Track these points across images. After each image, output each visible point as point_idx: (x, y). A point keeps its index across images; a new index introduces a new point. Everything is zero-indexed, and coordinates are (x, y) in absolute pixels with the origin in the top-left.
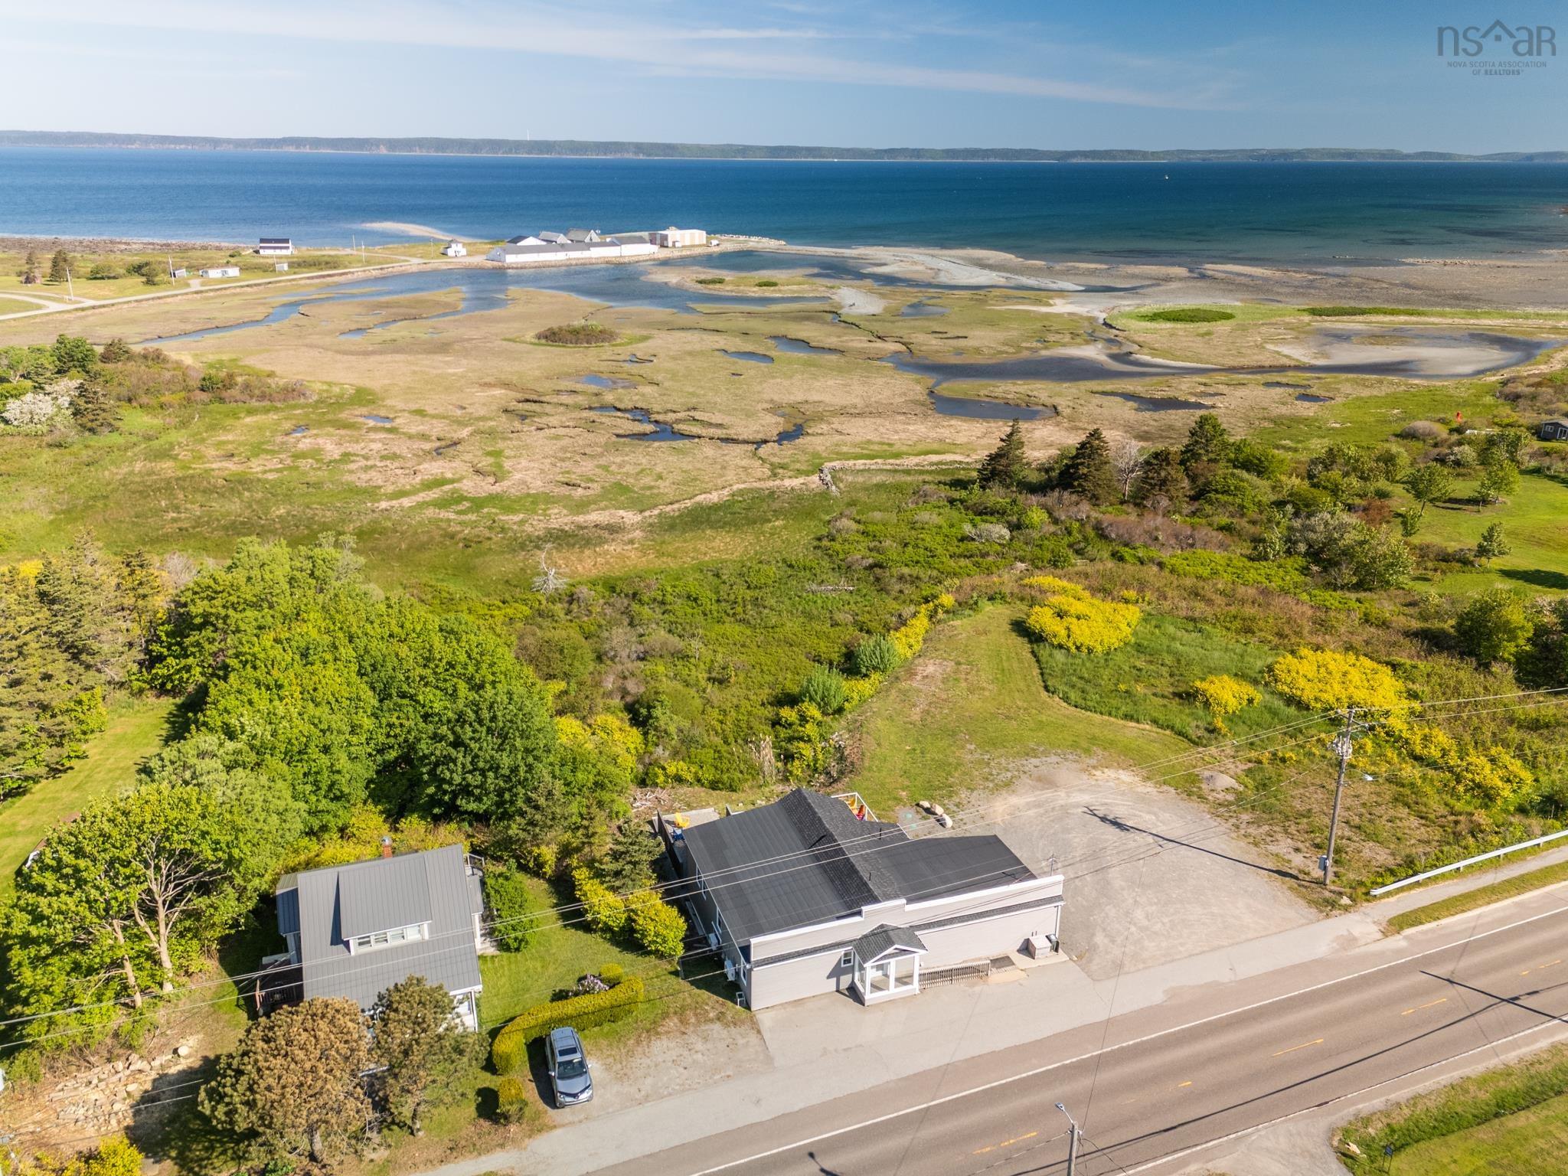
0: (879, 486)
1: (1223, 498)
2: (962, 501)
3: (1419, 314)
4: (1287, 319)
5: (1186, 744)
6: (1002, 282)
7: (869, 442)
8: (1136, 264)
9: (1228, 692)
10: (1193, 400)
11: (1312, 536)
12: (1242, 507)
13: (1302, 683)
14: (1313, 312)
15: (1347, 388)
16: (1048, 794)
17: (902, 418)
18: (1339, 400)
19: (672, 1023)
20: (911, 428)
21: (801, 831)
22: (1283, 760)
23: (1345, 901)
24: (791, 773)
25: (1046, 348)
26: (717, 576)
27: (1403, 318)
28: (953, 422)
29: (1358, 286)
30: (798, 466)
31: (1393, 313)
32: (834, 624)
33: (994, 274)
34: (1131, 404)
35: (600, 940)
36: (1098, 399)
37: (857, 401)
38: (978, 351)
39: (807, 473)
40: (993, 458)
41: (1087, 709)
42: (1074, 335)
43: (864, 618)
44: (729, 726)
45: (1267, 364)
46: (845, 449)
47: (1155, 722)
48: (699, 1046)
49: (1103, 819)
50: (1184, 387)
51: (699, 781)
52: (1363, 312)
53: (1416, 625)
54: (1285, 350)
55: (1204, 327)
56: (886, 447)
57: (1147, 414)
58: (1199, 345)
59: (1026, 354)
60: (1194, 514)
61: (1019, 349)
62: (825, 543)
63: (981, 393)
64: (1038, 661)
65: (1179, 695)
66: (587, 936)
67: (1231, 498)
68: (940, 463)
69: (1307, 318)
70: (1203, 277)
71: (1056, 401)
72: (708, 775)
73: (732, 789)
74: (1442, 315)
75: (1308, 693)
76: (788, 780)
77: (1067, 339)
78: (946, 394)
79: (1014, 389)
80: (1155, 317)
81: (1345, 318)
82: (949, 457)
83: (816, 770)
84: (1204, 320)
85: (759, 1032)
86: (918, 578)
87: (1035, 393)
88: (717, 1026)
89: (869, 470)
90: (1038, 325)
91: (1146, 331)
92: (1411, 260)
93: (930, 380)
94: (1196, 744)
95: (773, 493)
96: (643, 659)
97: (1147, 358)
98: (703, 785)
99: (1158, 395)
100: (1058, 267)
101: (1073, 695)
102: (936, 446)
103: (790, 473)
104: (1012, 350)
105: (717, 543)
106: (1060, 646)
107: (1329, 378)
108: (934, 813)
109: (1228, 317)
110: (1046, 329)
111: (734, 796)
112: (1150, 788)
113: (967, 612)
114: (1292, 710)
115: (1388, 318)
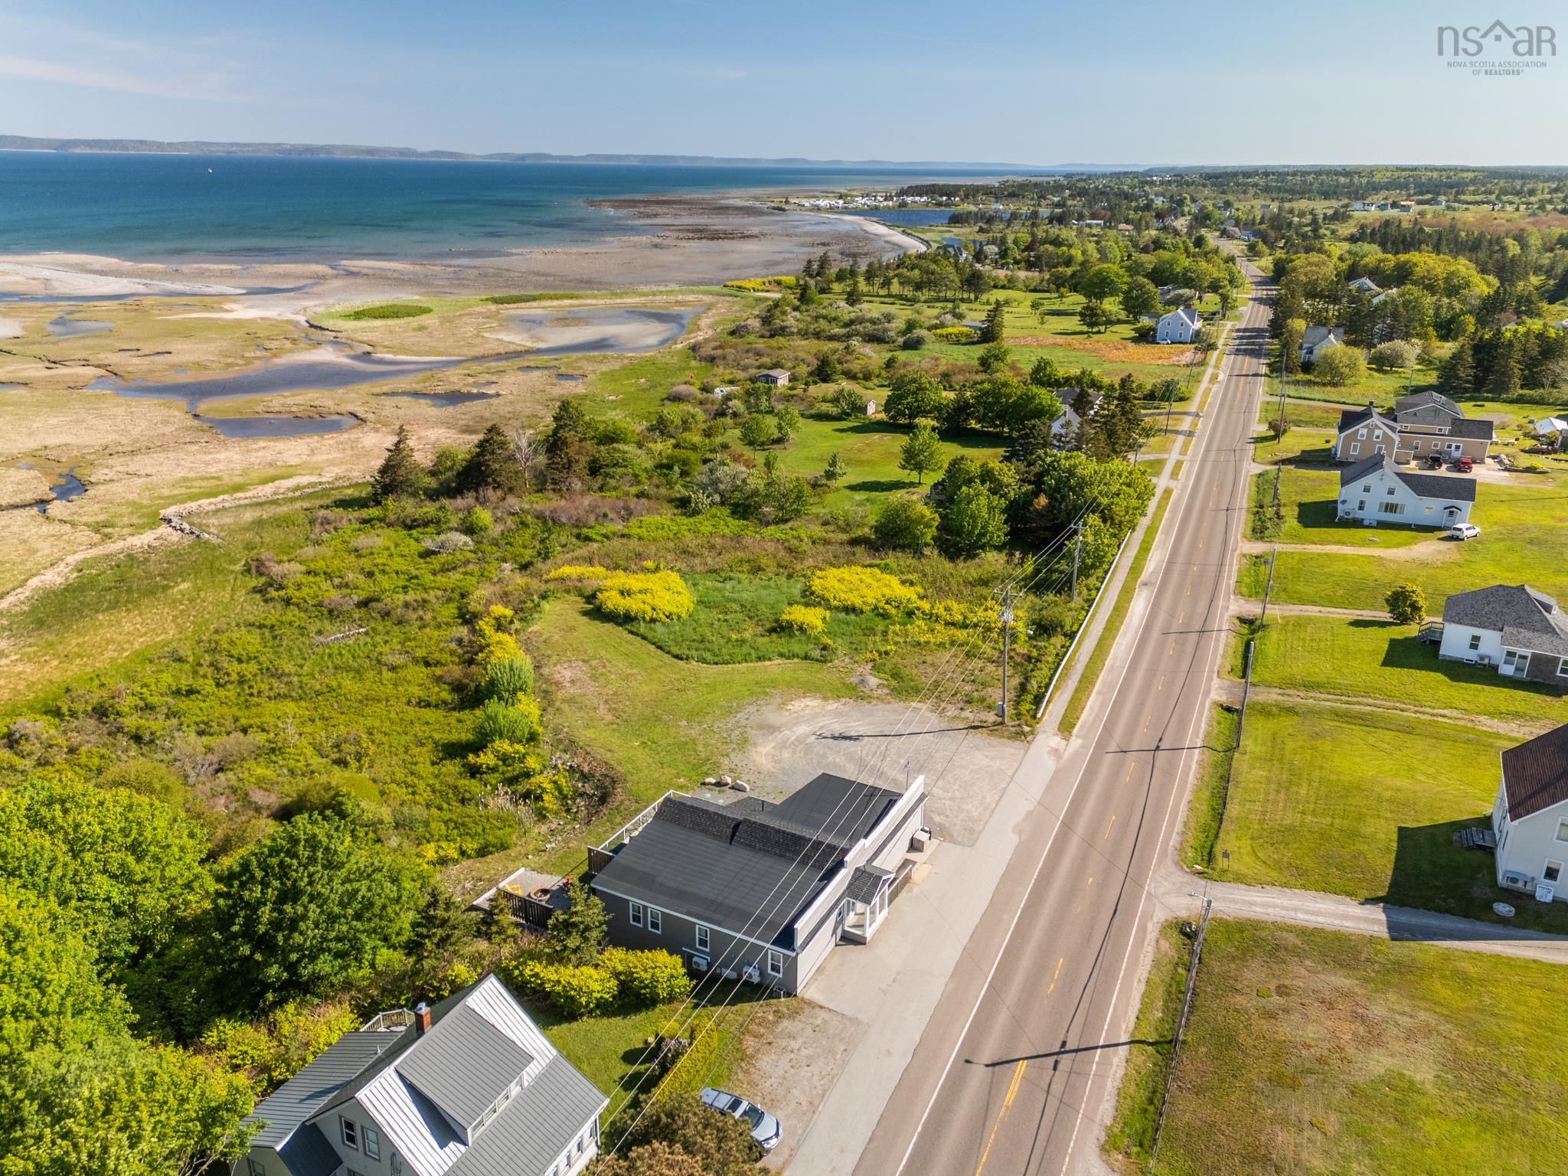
0: (259, 523)
1: (620, 470)
2: (381, 520)
3: (577, 297)
4: (478, 309)
5: (817, 665)
6: (141, 289)
7: (185, 479)
8: (269, 263)
9: (812, 617)
10: (475, 391)
11: (722, 487)
12: (636, 476)
13: (843, 596)
14: (496, 301)
15: (588, 367)
16: (779, 737)
17: (194, 448)
18: (591, 377)
19: (750, 1042)
20: (221, 456)
21: (705, 832)
22: (887, 653)
23: (1027, 729)
24: (545, 809)
25: (275, 356)
26: (180, 660)
27: (567, 302)
28: (262, 444)
29: (495, 275)
30: (126, 521)
31: (557, 298)
32: (393, 669)
33: (125, 281)
34: (423, 401)
35: (592, 1020)
36: (389, 402)
37: (114, 437)
38: (199, 365)
39: (153, 526)
40: (383, 471)
41: (727, 663)
42: (294, 341)
43: (420, 653)
44: (427, 795)
45: (502, 351)
46: (166, 492)
47: (782, 655)
48: (794, 1045)
49: (834, 738)
50: (455, 379)
51: (463, 853)
52: (534, 299)
53: (845, 537)
54: (506, 337)
55: (415, 321)
56: (215, 482)
57: (450, 409)
58: (422, 338)
59: (258, 364)
60: (601, 489)
61: (249, 361)
62: (274, 594)
63: (259, 409)
64: (644, 638)
65: (772, 630)
66: (574, 1025)
67: (623, 470)
68: (298, 488)
69: (493, 307)
70: (350, 274)
71: (351, 408)
72: (471, 846)
73: (503, 847)
74: (595, 297)
75: (858, 602)
76: (545, 817)
77: (288, 345)
78: (211, 415)
79: (290, 401)
80: (358, 315)
81: (523, 304)
82: (304, 480)
83: (565, 797)
84: (409, 315)
85: (821, 1007)
86: (425, 601)
87: (316, 403)
88: (786, 1023)
89: (224, 509)
90: (241, 333)
91: (363, 330)
92: (514, 251)
93: (183, 403)
94: (825, 662)
95: (130, 557)
96: (220, 770)
97: (389, 356)
98: (469, 857)
99: (440, 390)
100: (186, 268)
101: (708, 656)
102: (271, 472)
103: (125, 531)
104: (241, 362)
105: (128, 627)
106: (653, 620)
107: (565, 358)
108: (726, 784)
109: (426, 311)
110: (252, 335)
111: (513, 852)
112: (832, 705)
113: (536, 616)
114: (852, 617)
115: (556, 303)
